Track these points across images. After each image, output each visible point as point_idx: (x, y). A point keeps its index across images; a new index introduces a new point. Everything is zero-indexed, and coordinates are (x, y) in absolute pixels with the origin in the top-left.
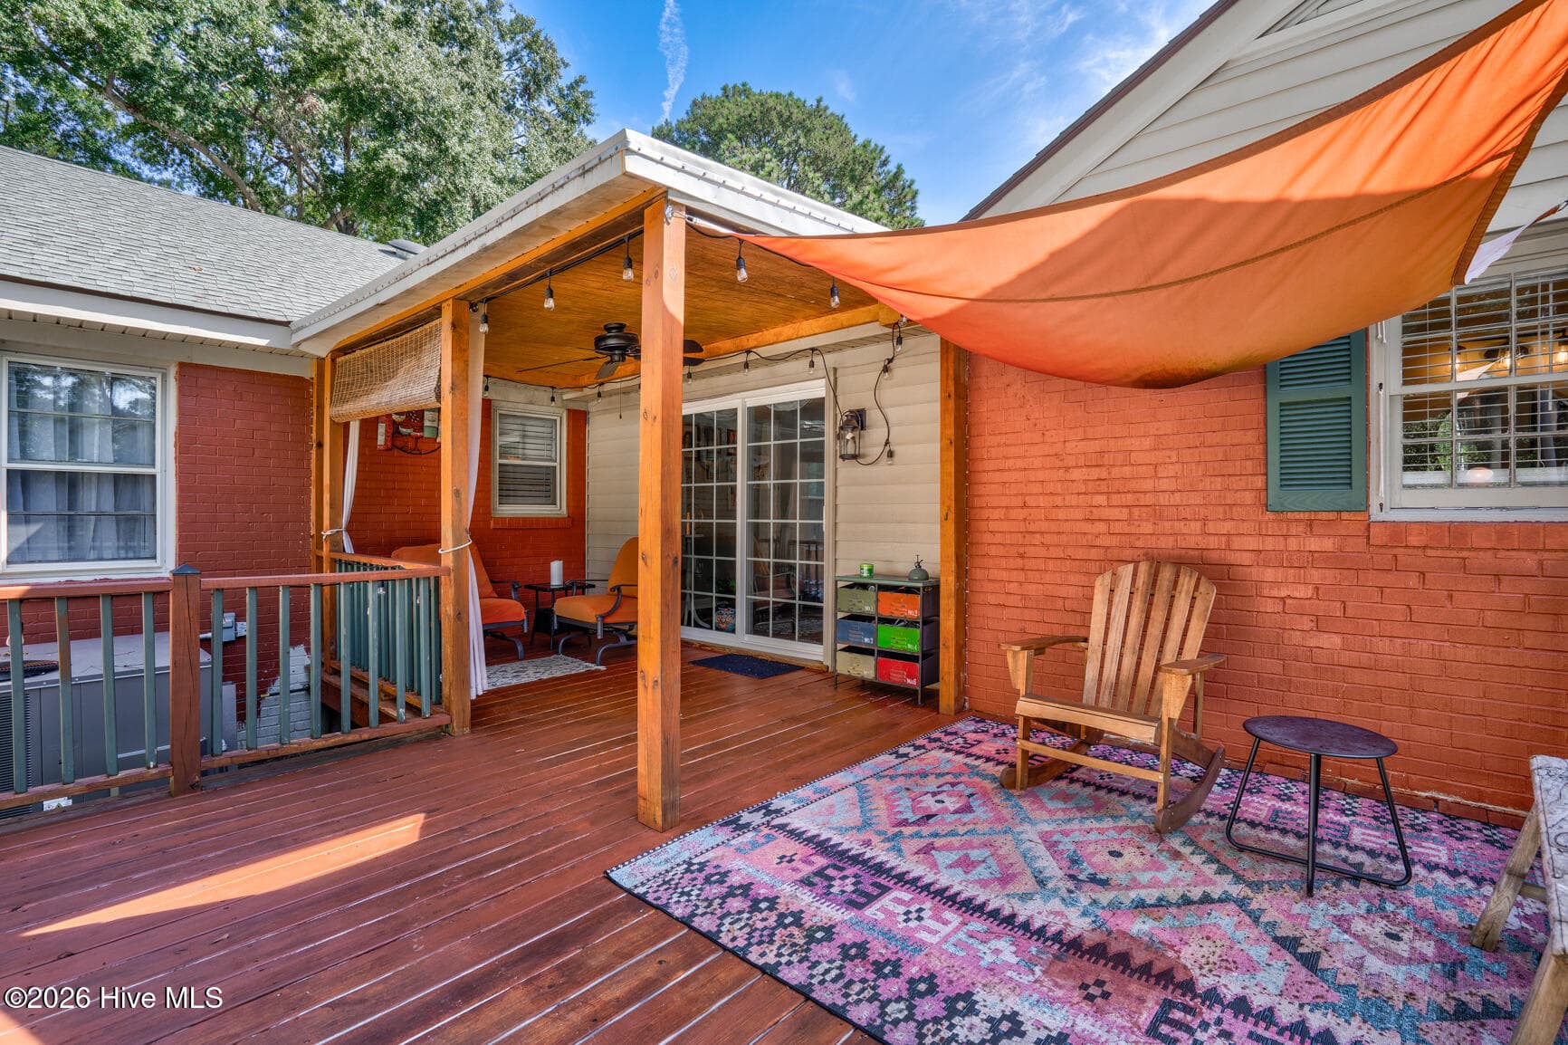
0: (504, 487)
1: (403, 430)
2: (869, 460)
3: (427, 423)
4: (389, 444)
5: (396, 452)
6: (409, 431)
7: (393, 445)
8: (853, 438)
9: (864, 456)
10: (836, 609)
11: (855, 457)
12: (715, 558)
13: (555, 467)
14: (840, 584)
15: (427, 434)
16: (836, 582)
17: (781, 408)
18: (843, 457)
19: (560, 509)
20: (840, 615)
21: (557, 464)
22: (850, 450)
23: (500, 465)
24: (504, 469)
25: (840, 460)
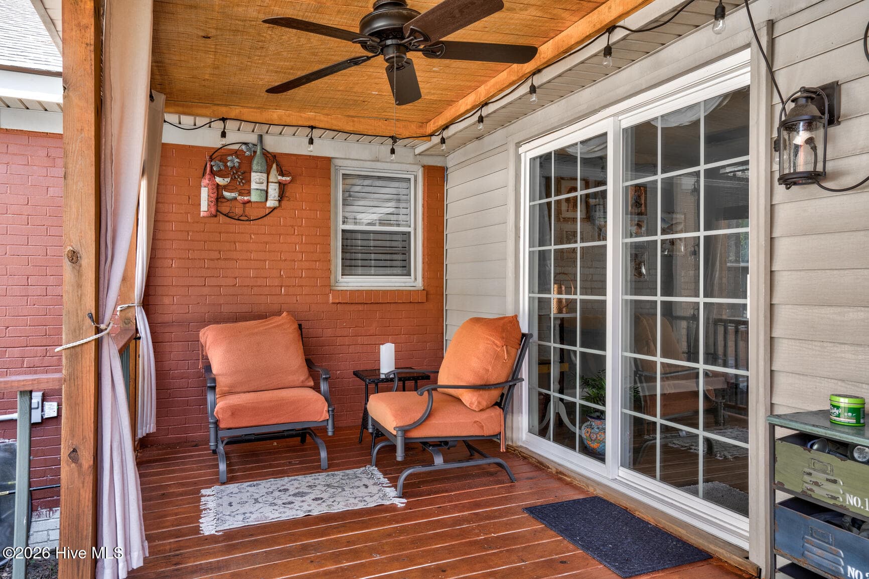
0: (348, 256)
1: (226, 194)
2: (849, 181)
3: (254, 186)
4: (213, 210)
5: (222, 218)
6: (233, 195)
7: (217, 211)
8: (810, 141)
9: (836, 175)
10: (774, 485)
11: (815, 177)
12: (578, 349)
13: (409, 233)
14: (780, 433)
15: (254, 197)
16: (772, 427)
17: (673, 123)
18: (788, 181)
19: (415, 281)
20: (781, 496)
21: (411, 230)
22: (803, 163)
23: (343, 231)
24: (348, 235)
25: (780, 189)
